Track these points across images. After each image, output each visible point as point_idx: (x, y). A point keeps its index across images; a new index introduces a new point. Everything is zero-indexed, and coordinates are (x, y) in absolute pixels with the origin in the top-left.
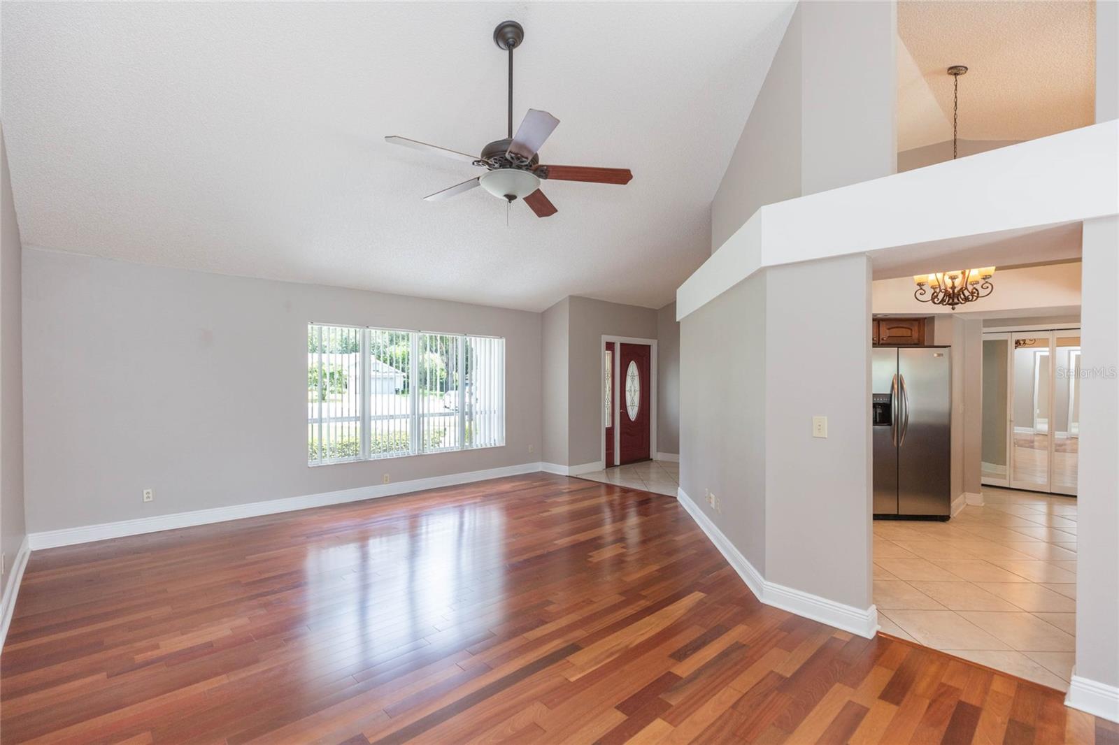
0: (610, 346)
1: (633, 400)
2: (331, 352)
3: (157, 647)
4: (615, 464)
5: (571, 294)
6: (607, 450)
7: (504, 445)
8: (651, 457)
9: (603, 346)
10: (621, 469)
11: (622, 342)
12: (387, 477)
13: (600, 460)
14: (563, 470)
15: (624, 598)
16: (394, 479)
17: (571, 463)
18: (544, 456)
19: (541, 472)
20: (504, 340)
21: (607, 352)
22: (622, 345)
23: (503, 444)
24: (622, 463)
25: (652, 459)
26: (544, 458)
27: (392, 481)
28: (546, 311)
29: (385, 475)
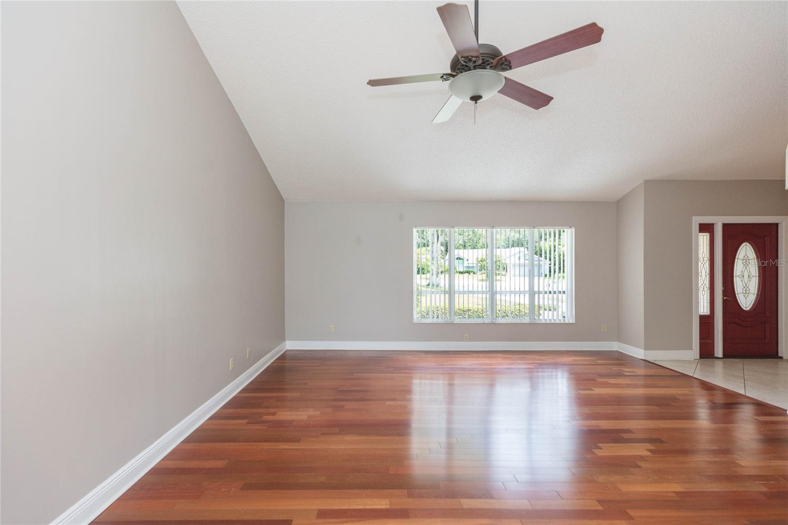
0: (706, 228)
1: (746, 287)
2: (499, 248)
3: (274, 414)
4: (716, 355)
5: (647, 178)
6: (701, 338)
7: (574, 322)
8: (779, 355)
9: (695, 228)
10: (724, 363)
11: (724, 223)
12: (466, 337)
13: (691, 349)
14: (639, 353)
15: (600, 508)
16: (471, 339)
17: (647, 347)
18: (620, 337)
19: (617, 351)
20: (574, 230)
21: (700, 234)
22: (725, 226)
23: (572, 321)
24: (727, 355)
25: (781, 358)
26: (620, 338)
27: (470, 340)
28: (621, 198)
29: (466, 335)
